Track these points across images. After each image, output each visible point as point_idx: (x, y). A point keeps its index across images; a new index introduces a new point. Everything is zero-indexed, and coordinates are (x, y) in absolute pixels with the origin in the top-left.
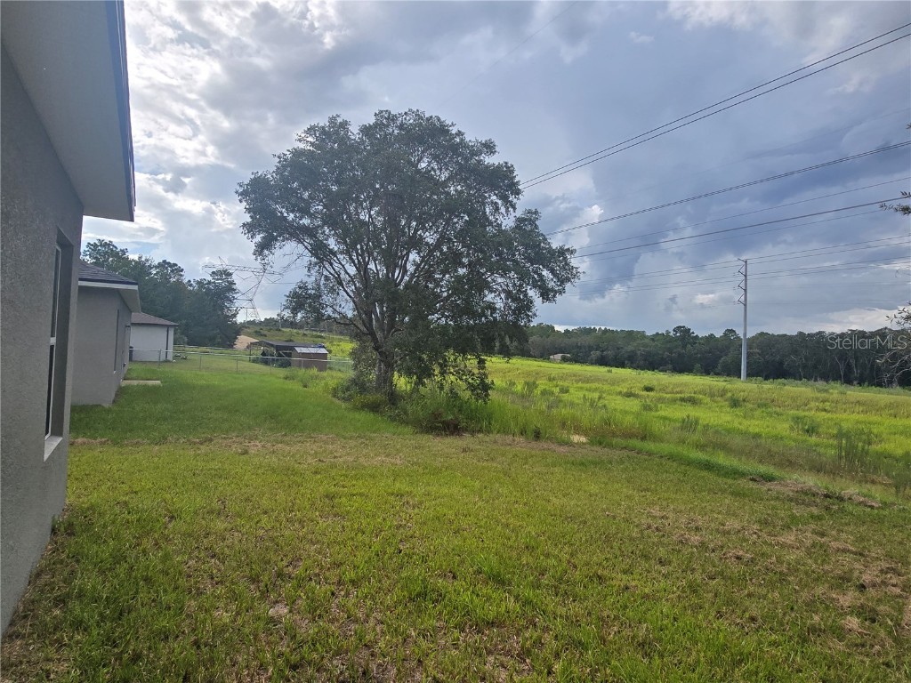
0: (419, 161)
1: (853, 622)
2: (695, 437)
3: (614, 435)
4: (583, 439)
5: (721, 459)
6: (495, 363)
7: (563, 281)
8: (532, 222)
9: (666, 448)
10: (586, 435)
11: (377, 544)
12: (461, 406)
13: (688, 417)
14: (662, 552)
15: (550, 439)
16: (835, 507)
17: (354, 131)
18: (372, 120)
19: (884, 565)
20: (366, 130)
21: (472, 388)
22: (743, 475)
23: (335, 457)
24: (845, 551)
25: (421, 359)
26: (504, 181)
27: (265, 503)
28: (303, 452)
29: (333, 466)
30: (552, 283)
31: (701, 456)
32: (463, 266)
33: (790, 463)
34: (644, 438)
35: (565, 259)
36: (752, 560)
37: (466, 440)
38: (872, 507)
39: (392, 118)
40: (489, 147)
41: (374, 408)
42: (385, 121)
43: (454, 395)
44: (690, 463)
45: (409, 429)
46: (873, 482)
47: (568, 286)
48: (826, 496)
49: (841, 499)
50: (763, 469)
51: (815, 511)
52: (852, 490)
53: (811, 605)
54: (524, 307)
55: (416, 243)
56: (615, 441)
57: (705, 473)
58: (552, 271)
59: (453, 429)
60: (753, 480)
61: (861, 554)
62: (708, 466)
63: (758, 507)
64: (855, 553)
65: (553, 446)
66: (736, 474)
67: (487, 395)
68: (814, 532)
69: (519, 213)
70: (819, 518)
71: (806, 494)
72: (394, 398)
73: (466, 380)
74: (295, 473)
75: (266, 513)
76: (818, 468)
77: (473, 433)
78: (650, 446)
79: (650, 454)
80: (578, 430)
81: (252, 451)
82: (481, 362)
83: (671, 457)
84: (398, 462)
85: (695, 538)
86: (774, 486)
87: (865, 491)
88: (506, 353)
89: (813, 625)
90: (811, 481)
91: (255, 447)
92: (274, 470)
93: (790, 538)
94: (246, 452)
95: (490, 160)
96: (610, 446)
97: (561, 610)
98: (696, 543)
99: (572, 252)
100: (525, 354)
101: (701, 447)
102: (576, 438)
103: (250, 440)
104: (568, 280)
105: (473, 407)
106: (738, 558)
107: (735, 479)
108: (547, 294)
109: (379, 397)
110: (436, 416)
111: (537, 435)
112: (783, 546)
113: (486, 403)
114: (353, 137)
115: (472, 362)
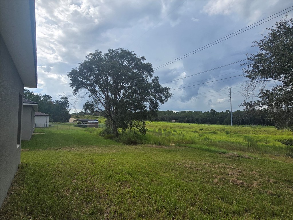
0: (123, 63)
2: (206, 142)
3: (183, 143)
4: (174, 145)
5: (213, 148)
6: (147, 122)
7: (167, 97)
8: (157, 80)
9: (197, 146)
12: (138, 137)
13: (206, 137)
15: (164, 145)
17: (103, 54)
18: (108, 52)
20: (106, 55)
21: (140, 131)
22: (217, 152)
23: (96, 151)
25: (124, 123)
26: (148, 68)
27: (74, 161)
28: (87, 150)
29: (95, 153)
30: (163, 98)
31: (206, 147)
32: (138, 94)
34: (192, 144)
35: (167, 91)
37: (138, 146)
38: (250, 159)
39: (114, 51)
40: (144, 58)
41: (111, 138)
42: (112, 52)
43: (135, 133)
44: (203, 150)
45: (121, 144)
47: (169, 99)
48: (238, 157)
49: (242, 157)
50: (224, 150)
52: (247, 155)
54: (156, 106)
55: (123, 87)
56: (182, 144)
57: (206, 152)
58: (164, 95)
59: (134, 143)
60: (220, 153)
61: (235, 169)
62: (208, 150)
65: (163, 147)
66: (215, 152)
67: (145, 133)
69: (153, 78)
71: (232, 156)
72: (117, 135)
73: (139, 128)
74: (83, 155)
75: (73, 163)
77: (141, 144)
78: (193, 145)
79: (192, 148)
80: (173, 142)
81: (72, 151)
82: (144, 123)
83: (199, 148)
84: (114, 152)
86: (224, 155)
87: (250, 155)
88: (151, 120)
90: (235, 153)
91: (73, 150)
92: (78, 155)
94: (70, 151)
95: (144, 62)
96: (181, 146)
99: (169, 89)
100: (156, 120)
101: (208, 145)
102: (171, 145)
103: (72, 148)
104: (169, 97)
105: (141, 136)
106: (198, 169)
107: (215, 153)
108: (162, 102)
109: (113, 135)
110: (129, 139)
111: (160, 144)
113: (145, 135)
114: (102, 57)
115: (141, 123)
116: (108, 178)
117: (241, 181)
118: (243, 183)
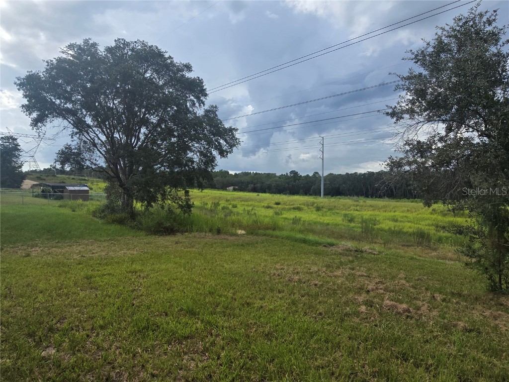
0: (145, 72)
1: (363, 308)
2: (299, 227)
3: (259, 228)
4: (243, 232)
5: (311, 237)
6: (194, 192)
7: (232, 146)
8: (214, 112)
9: (285, 233)
10: (245, 230)
11: (118, 302)
12: (175, 218)
13: (296, 217)
14: (280, 287)
15: (226, 233)
16: (359, 256)
17: (101, 50)
18: (113, 44)
19: (377, 280)
20: (109, 50)
21: (181, 207)
22: (320, 244)
23: (93, 253)
24: (362, 276)
25: (149, 192)
26: (197, 88)
27: (41, 286)
29: (92, 259)
30: (225, 147)
31: (300, 236)
32: (174, 136)
33: (341, 237)
34: (274, 229)
35: (233, 134)
36: (322, 285)
37: (179, 237)
38: (374, 254)
39: (127, 44)
40: (188, 68)
41: (121, 222)
42: (122, 45)
43: (170, 211)
44: (296, 240)
45: (143, 233)
46: (376, 243)
47: (234, 149)
48: (356, 251)
49: (362, 252)
50: (329, 240)
51: (351, 258)
52: (366, 247)
53: (346, 304)
54: (211, 161)
55: (145, 122)
56: (260, 232)
57: (303, 245)
58: (226, 141)
59: (170, 231)
60: (325, 246)
61: (369, 277)
62: (304, 241)
63: (327, 259)
64: (366, 276)
65: (227, 237)
66: (317, 244)
67: (190, 211)
68: (350, 269)
69: (207, 107)
70: (352, 262)
71: (347, 251)
72: (133, 215)
73: (178, 203)
74: (64, 265)
75: (41, 292)
76: (353, 238)
77: (182, 232)
78: (277, 233)
79: (277, 237)
80: (241, 227)
81: (33, 254)
82: (187, 192)
83: (288, 238)
84: (135, 253)
85: (296, 278)
86: (334, 249)
87: (372, 247)
88: (201, 187)
89: (346, 312)
90: (350, 244)
91: (35, 252)
92: (49, 265)
93: (339, 273)
94: (28, 255)
95: (188, 75)
96: (257, 234)
97: (226, 324)
98: (297, 280)
99: (236, 130)
100: (213, 187)
101: (301, 231)
102: (240, 232)
103: (33, 246)
104: (235, 145)
105: (182, 218)
106: (316, 285)
107: (317, 246)
108: (223, 153)
109: (123, 215)
110: (160, 224)
111: (219, 232)
112: (335, 276)
113: (190, 215)
114: (100, 54)
115: (181, 193)
116: (144, 330)
117: (404, 306)
118: (408, 311)
